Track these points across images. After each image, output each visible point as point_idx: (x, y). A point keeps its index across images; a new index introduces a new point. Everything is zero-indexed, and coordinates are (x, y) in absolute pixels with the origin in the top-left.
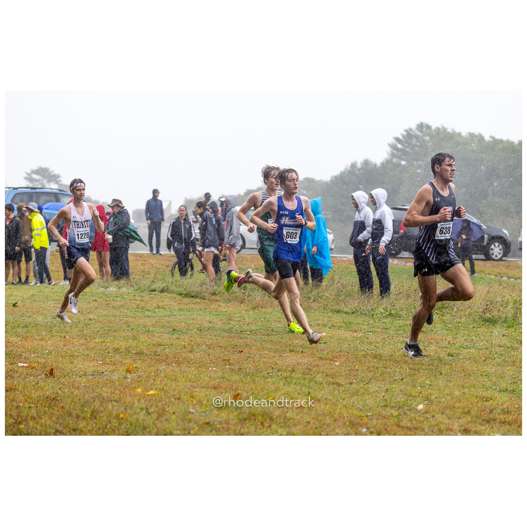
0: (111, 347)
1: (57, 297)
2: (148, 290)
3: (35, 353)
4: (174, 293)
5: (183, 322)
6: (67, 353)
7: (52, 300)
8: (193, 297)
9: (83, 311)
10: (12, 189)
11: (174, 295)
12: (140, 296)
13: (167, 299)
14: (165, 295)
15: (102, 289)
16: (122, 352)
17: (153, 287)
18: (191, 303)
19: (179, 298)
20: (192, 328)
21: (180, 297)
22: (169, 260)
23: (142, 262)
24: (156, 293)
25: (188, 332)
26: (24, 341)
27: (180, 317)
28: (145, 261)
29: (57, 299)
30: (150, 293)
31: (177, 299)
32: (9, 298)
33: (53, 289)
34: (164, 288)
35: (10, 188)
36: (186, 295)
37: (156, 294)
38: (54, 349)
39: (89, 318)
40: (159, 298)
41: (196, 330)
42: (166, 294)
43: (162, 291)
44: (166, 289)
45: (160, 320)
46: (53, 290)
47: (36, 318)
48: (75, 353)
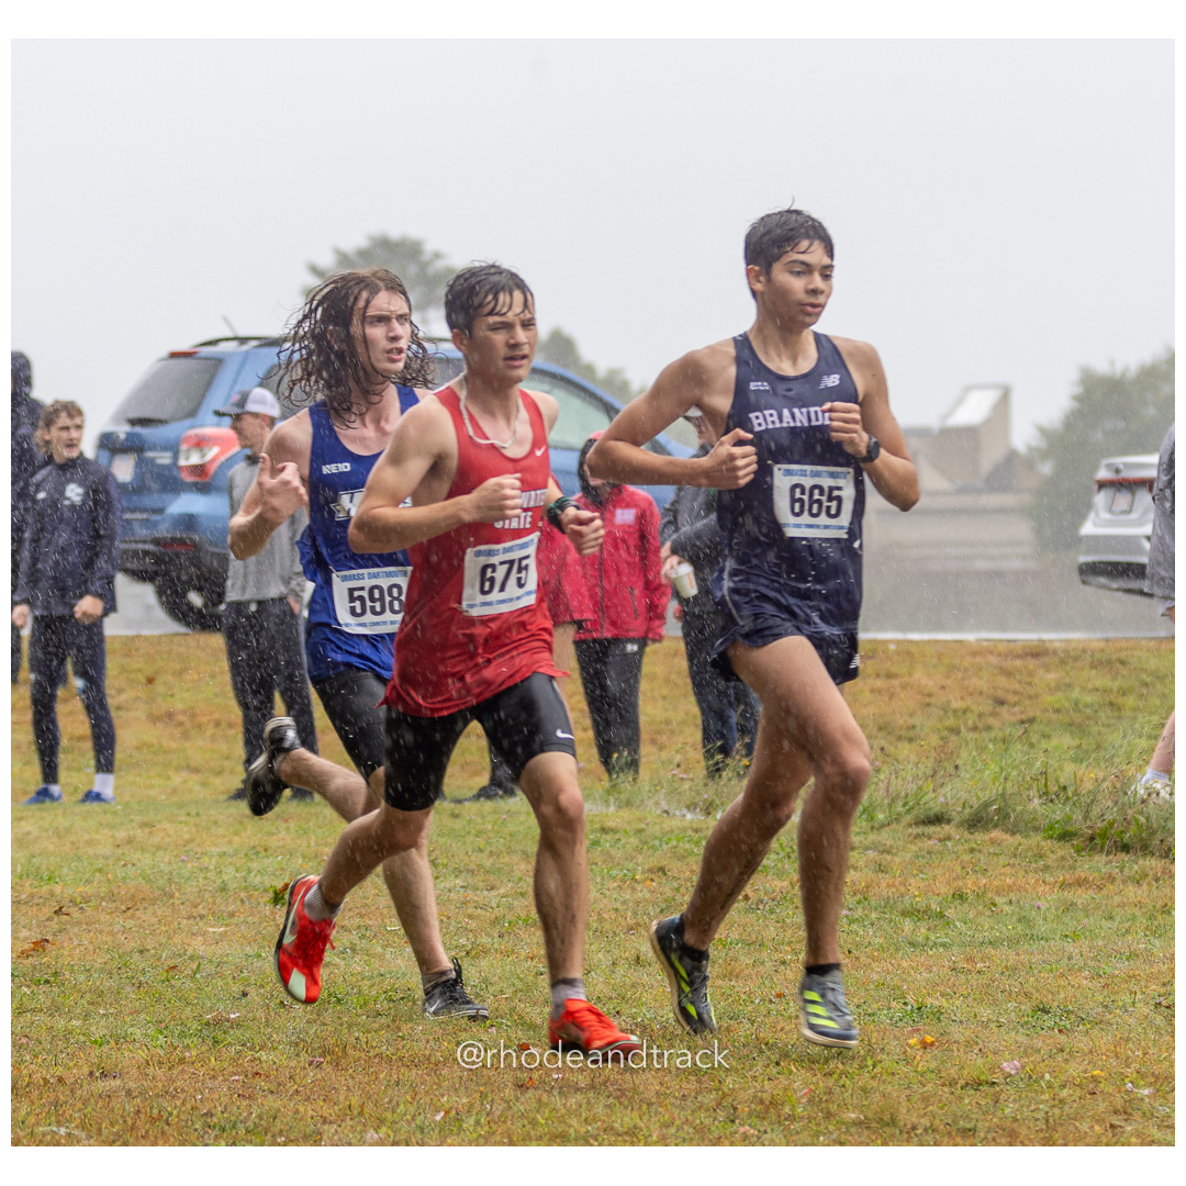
0: (743, 1096)
1: (477, 858)
2: (908, 818)
3: (381, 1121)
4: (1036, 829)
5: (1080, 970)
6: (534, 1123)
7: (457, 872)
8: (1126, 848)
9: (601, 920)
10: (254, 343)
11: (1036, 839)
12: (875, 846)
13: (1003, 860)
14: (993, 842)
15: (689, 816)
16: (792, 1118)
17: (935, 801)
18: (1119, 877)
19: (1060, 853)
20: (1127, 999)
21: (1065, 850)
22: (1008, 674)
23: (879, 683)
24: (947, 829)
25: (1109, 1017)
26: (328, 1068)
27: (1070, 948)
28: (889, 676)
29: (480, 866)
30: (920, 830)
31: (1051, 859)
32: (254, 865)
33: (455, 816)
34: (986, 805)
35: (243, 340)
36: (1092, 838)
37: (949, 838)
38: (471, 1105)
39: (630, 954)
40: (966, 857)
41: (1146, 1010)
42: (996, 834)
43: (976, 822)
44: (998, 811)
45: (970, 960)
46: (458, 824)
47: (381, 957)
48: (574, 1122)
